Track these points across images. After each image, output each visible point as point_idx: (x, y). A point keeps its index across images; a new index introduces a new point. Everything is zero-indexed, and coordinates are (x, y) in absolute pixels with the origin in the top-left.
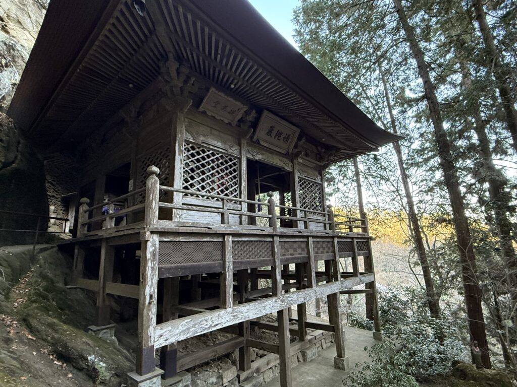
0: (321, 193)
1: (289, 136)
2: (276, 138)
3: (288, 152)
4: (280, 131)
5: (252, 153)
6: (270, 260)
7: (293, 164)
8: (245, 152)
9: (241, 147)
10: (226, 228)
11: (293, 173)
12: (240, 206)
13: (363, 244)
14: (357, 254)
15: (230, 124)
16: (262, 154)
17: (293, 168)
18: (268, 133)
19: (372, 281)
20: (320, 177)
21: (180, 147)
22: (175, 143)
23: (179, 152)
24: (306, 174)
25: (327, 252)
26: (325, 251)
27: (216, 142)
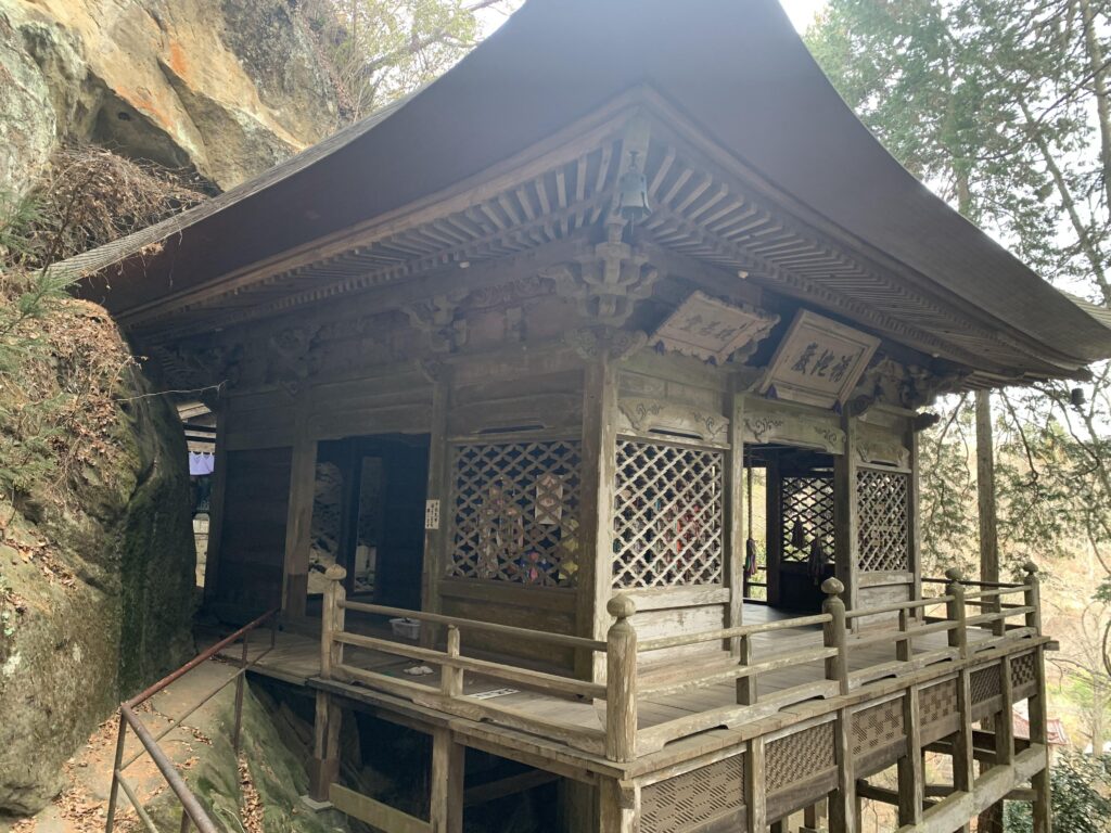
0: (906, 500)
1: (850, 359)
2: (816, 373)
3: (837, 403)
4: (829, 353)
5: (755, 428)
6: (832, 774)
7: (847, 434)
8: (740, 432)
9: (731, 420)
10: (751, 716)
11: (844, 459)
12: (727, 590)
13: (1023, 662)
14: (1010, 697)
15: (712, 360)
16: (778, 424)
17: (846, 447)
18: (797, 365)
19: (1041, 768)
20: (908, 454)
21: (607, 461)
22: (598, 452)
23: (606, 474)
24: (874, 456)
25: (946, 713)
26: (940, 712)
27: (679, 421)
